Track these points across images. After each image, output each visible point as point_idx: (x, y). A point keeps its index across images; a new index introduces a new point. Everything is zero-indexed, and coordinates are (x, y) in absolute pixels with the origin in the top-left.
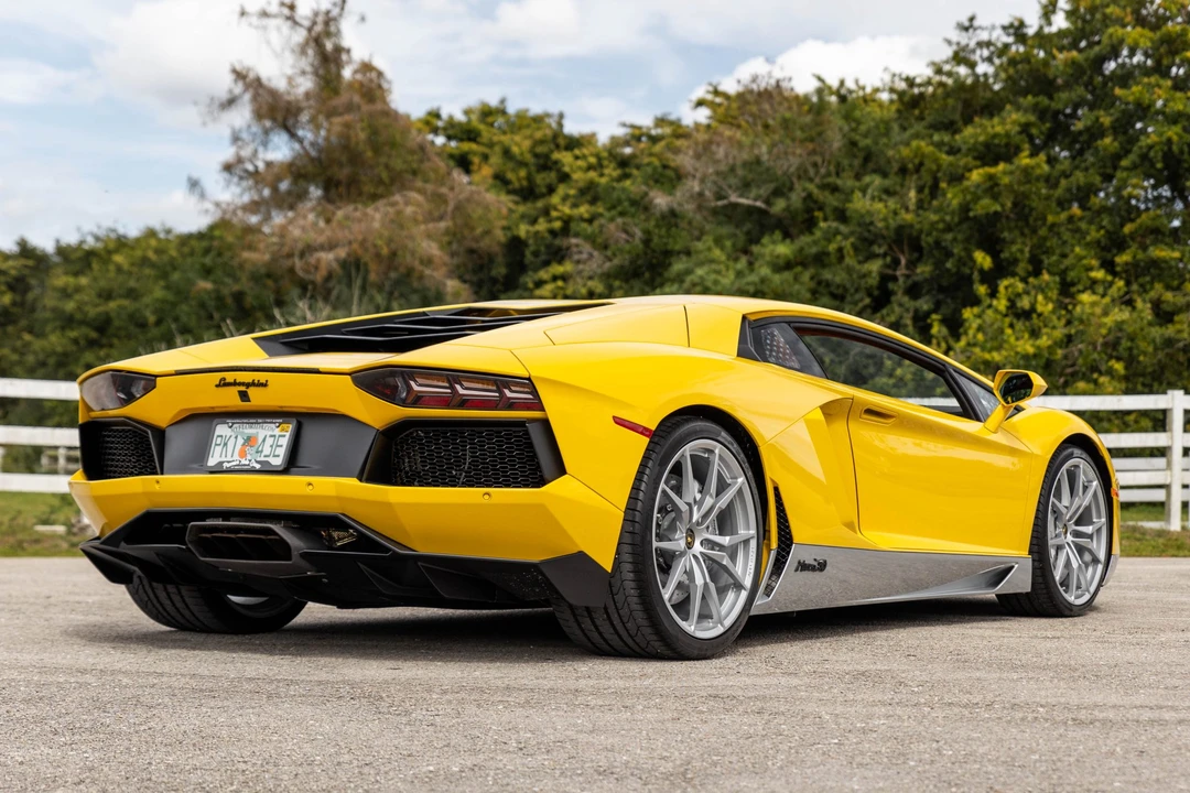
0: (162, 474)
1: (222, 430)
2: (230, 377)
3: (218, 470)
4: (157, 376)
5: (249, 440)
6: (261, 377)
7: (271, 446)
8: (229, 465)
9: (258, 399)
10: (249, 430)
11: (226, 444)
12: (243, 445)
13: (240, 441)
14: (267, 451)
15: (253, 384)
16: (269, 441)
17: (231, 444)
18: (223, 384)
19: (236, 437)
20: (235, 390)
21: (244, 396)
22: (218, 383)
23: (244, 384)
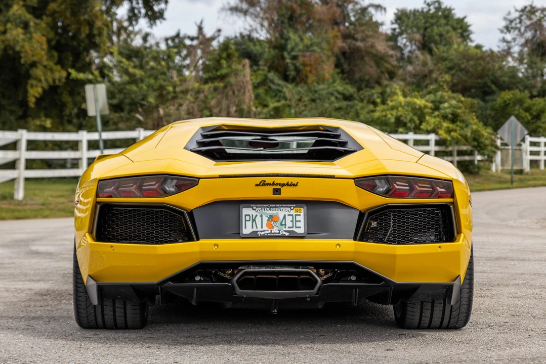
0: (198, 240)
1: (246, 211)
2: (269, 180)
3: (254, 236)
4: (199, 178)
5: (271, 218)
6: (294, 180)
7: (292, 221)
8: (262, 233)
9: (286, 193)
10: (273, 212)
11: (254, 220)
12: (268, 220)
13: (265, 219)
14: (289, 224)
15: (283, 185)
16: (289, 219)
17: (258, 220)
18: (264, 184)
19: (261, 216)
20: (271, 188)
21: (277, 191)
22: (258, 184)
23: (280, 184)
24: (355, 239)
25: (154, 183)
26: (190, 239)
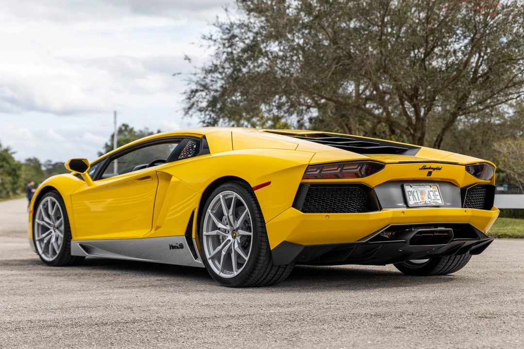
0: (381, 210)
2: (428, 165)
4: (385, 164)
6: (440, 166)
7: (433, 195)
10: (422, 189)
11: (413, 195)
13: (419, 194)
15: (434, 169)
18: (424, 168)
19: (417, 192)
20: (427, 171)
21: (430, 174)
22: (421, 168)
23: (432, 168)
24: (462, 207)
25: (356, 167)
26: (376, 209)
